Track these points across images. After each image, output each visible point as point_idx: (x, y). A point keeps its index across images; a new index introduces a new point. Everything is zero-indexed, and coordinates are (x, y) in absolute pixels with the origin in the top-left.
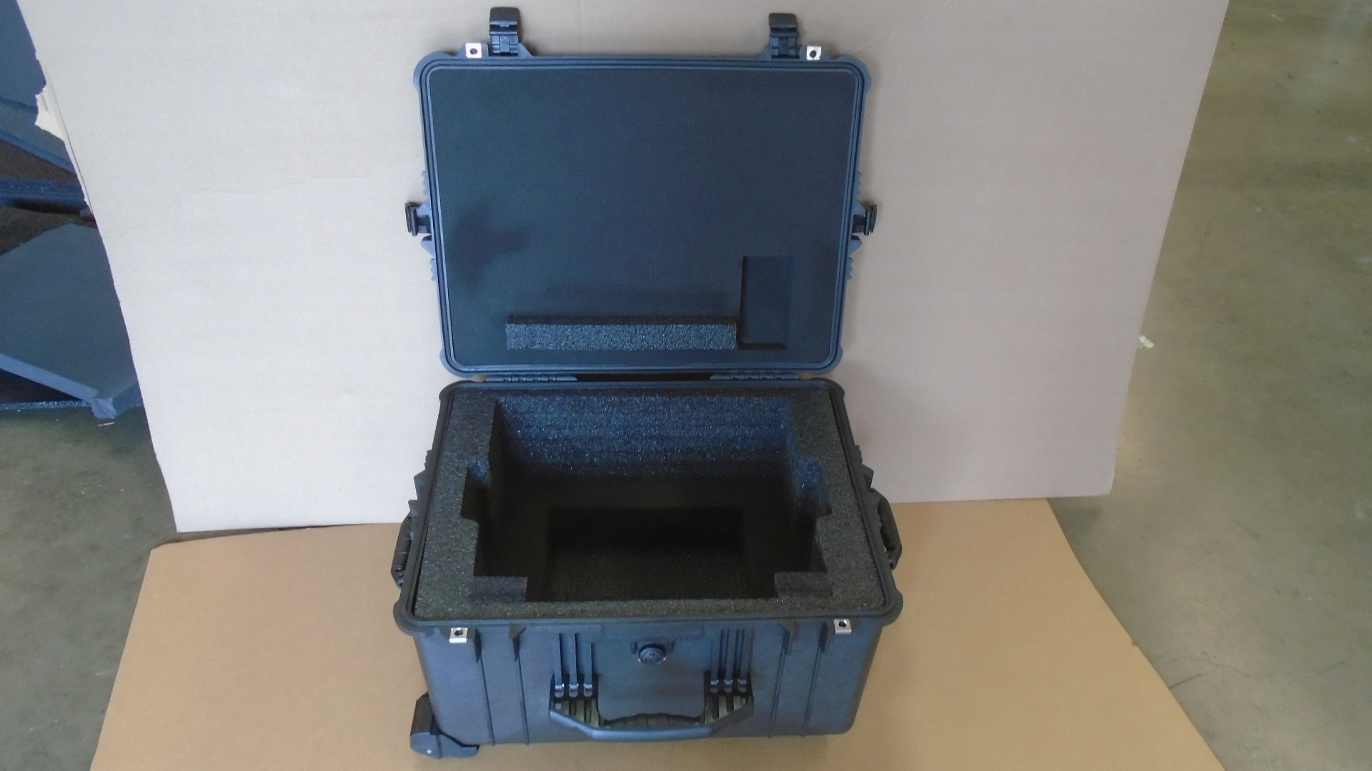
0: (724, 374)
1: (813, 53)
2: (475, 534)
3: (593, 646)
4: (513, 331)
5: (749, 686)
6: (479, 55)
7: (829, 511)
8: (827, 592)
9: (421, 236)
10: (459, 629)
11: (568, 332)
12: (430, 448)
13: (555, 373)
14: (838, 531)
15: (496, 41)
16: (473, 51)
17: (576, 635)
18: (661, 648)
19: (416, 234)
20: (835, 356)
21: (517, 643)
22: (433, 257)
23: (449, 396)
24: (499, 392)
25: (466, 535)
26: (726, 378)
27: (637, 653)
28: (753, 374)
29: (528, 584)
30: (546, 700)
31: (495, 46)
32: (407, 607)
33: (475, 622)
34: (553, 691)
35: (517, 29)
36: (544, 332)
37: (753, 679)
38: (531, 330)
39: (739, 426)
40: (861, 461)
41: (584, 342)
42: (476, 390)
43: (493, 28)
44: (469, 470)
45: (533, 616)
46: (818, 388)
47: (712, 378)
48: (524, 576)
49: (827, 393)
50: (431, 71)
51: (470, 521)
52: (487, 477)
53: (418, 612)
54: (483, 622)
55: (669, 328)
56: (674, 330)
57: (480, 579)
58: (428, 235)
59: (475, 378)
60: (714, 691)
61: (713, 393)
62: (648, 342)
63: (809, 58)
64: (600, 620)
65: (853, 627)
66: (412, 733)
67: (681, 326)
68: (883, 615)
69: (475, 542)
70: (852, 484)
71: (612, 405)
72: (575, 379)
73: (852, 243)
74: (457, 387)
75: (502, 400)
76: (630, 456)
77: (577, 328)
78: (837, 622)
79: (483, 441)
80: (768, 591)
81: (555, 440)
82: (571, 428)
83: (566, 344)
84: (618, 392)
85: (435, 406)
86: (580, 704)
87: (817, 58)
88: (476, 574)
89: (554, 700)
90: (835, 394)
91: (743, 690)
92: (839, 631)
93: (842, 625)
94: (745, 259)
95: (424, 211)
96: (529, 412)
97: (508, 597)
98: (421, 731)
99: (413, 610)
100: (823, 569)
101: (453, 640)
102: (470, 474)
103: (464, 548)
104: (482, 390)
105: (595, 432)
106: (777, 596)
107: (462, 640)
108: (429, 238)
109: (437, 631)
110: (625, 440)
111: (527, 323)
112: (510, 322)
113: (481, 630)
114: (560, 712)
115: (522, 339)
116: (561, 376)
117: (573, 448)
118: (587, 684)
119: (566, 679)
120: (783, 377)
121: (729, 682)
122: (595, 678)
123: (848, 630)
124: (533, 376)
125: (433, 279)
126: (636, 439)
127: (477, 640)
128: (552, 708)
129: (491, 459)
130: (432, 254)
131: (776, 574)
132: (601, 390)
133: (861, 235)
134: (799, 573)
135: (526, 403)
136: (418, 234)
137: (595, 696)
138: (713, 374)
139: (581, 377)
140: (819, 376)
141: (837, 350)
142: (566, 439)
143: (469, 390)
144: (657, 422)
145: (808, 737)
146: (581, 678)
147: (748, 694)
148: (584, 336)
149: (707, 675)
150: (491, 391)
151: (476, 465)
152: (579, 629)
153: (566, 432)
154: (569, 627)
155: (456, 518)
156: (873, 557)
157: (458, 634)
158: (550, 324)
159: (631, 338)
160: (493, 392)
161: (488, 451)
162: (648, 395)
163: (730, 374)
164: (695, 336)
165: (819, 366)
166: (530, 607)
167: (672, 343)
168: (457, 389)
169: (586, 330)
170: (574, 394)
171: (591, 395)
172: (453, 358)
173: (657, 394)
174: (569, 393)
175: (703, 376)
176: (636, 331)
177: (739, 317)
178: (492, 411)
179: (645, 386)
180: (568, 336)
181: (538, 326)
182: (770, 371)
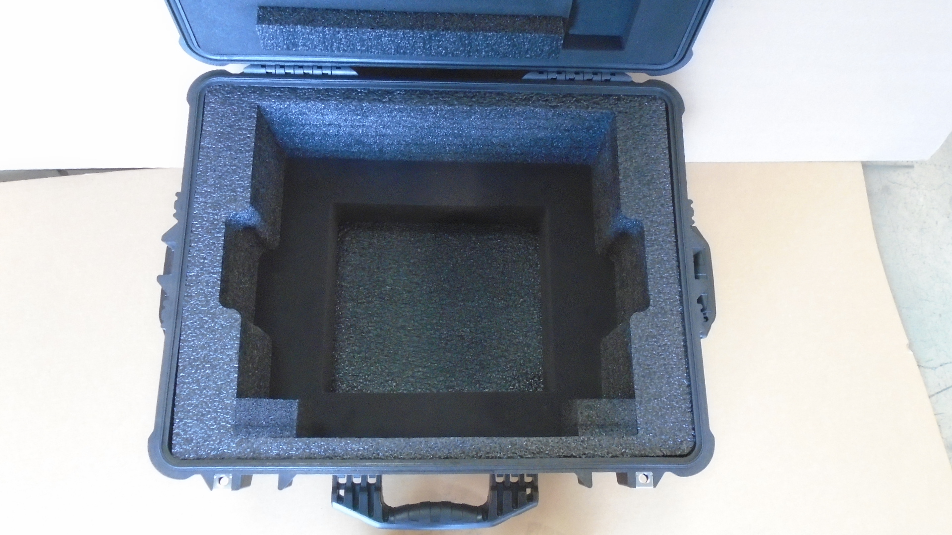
0: (541, 73)
2: (237, 331)
4: (266, 33)
7: (646, 303)
8: (632, 429)
10: (222, 475)
11: (341, 35)
12: (180, 188)
13: (330, 65)
23: (201, 95)
24: (260, 91)
26: (543, 77)
28: (577, 73)
29: (300, 409)
32: (162, 448)
33: (238, 468)
36: (308, 34)
38: (290, 31)
42: (233, 88)
44: (227, 223)
46: (654, 99)
47: (526, 77)
48: (295, 399)
51: (230, 311)
53: (176, 449)
54: (244, 467)
55: (473, 36)
56: (481, 38)
57: (243, 401)
61: (525, 98)
62: (446, 48)
67: (491, 35)
69: (237, 341)
70: (679, 261)
71: (400, 110)
72: (354, 73)
74: (208, 81)
75: (264, 104)
76: (424, 148)
77: (352, 32)
79: (243, 181)
81: (336, 136)
82: (354, 127)
84: (409, 94)
85: (182, 112)
86: (363, 494)
88: (241, 394)
90: (673, 107)
97: (276, 429)
99: (170, 446)
100: (632, 395)
103: (225, 351)
104: (239, 88)
105: (383, 131)
106: (578, 436)
110: (418, 136)
112: (261, 20)
115: (279, 40)
116: (338, 68)
117: (357, 141)
120: (611, 79)
124: (301, 67)
126: (432, 137)
132: (388, 92)
135: (294, 109)
137: (379, 485)
138: (526, 72)
139: (364, 72)
141: (687, 50)
142: (349, 135)
143: (223, 86)
144: (455, 125)
148: (362, 39)
150: (254, 90)
153: (349, 130)
155: (214, 306)
157: (221, 482)
158: (315, 26)
159: (424, 44)
160: (254, 92)
161: (249, 195)
162: (445, 102)
163: (548, 72)
164: (508, 45)
165: (660, 67)
166: (300, 445)
167: (477, 50)
168: (208, 86)
169: (363, 33)
170: (354, 99)
171: (374, 100)
172: (198, 47)
173: (456, 103)
174: (347, 95)
175: (515, 75)
176: (430, 37)
177: (568, 16)
178: (253, 124)
179: (442, 87)
180: (341, 39)
181: (299, 27)
182: (598, 70)
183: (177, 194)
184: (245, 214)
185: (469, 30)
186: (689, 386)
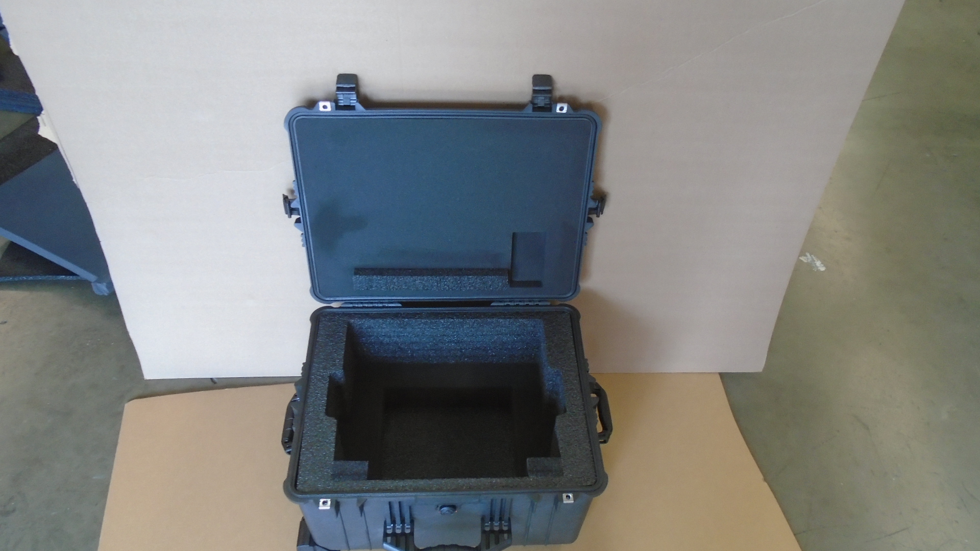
0: (501, 302)
1: (562, 108)
2: (334, 429)
3: (410, 508)
4: (358, 280)
5: (509, 526)
6: (329, 109)
7: (565, 411)
8: (560, 473)
9: (295, 217)
10: (325, 500)
11: (395, 280)
12: (305, 361)
13: (387, 301)
14: (570, 426)
15: (341, 97)
16: (325, 107)
17: (400, 503)
18: (454, 507)
19: (291, 217)
20: (575, 290)
21: (362, 508)
22: (302, 232)
23: (317, 318)
24: (350, 315)
25: (329, 427)
26: (502, 304)
27: (439, 508)
28: (520, 302)
29: (369, 466)
30: (381, 535)
31: (340, 101)
32: (291, 485)
33: (336, 495)
34: (385, 529)
35: (356, 89)
36: (379, 281)
37: (512, 522)
38: (370, 278)
39: (510, 335)
40: (588, 372)
41: (406, 286)
42: (335, 314)
43: (339, 89)
44: (330, 377)
45: (373, 491)
46: (564, 312)
47: (492, 304)
48: (366, 461)
49: (569, 317)
50: (296, 120)
51: (331, 418)
52: (342, 379)
53: (299, 487)
54: (339, 495)
55: (462, 278)
56: (466, 279)
57: (338, 463)
58: (298, 217)
59: (334, 305)
60: (487, 529)
61: (493, 315)
62: (448, 286)
63: (558, 111)
64: (414, 494)
65: (575, 498)
66: (297, 546)
67: (471, 277)
68: (595, 490)
69: (334, 434)
70: (581, 389)
71: (425, 323)
72: (400, 305)
73: (588, 225)
74: (321, 312)
75: (351, 321)
76: (437, 352)
77: (401, 278)
78: (564, 495)
79: (339, 356)
80: (521, 472)
81: (388, 344)
82: (398, 337)
83: (393, 287)
84: (430, 315)
85: (308, 325)
86: (403, 539)
87: (565, 111)
88: (336, 458)
89: (386, 535)
90: (574, 317)
91: (505, 528)
92: (566, 501)
93: (568, 497)
94: (514, 234)
95: (295, 204)
96: (370, 328)
97: (356, 476)
98: (303, 544)
99: (296, 485)
100: (559, 455)
101: (322, 507)
102: (332, 380)
103: (327, 439)
104: (338, 314)
105: (415, 339)
106: (528, 476)
107: (327, 507)
108: (298, 221)
109: (312, 501)
110: (434, 343)
111: (368, 275)
112: (356, 274)
113: (339, 500)
114: (391, 544)
115: (364, 284)
116: (392, 303)
117: (399, 348)
118: (408, 525)
119: (394, 522)
120: (540, 304)
121: (496, 524)
122: (412, 522)
123: (571, 501)
124: (372, 303)
125: (303, 246)
126: (442, 343)
127: (337, 506)
128: (385, 541)
129: (344, 368)
130: (302, 231)
131: (528, 459)
132: (418, 314)
133: (594, 217)
134: (543, 458)
135: (367, 323)
136: (292, 216)
137: (412, 534)
138: (492, 302)
139: (405, 304)
140: (562, 303)
141: (576, 287)
142: (395, 343)
143: (330, 313)
144: (455, 333)
145: (548, 546)
146: (403, 522)
147: (509, 532)
148: (406, 283)
149: (483, 519)
150: (344, 314)
151: (335, 373)
152: (401, 499)
153: (395, 339)
154: (395, 498)
155: (322, 415)
156: (591, 446)
157: (324, 503)
158: (383, 276)
159: (437, 284)
160: (345, 316)
161: (342, 363)
162: (449, 318)
163: (505, 302)
164: (480, 283)
165: (564, 296)
166: (370, 484)
167: (465, 286)
168: (322, 313)
169: (407, 279)
170: (400, 317)
171: (411, 318)
172: (319, 293)
173: (455, 317)
174: (396, 316)
175: (486, 303)
176: (440, 280)
177: (510, 268)
178: (345, 330)
179: (447, 310)
180: (395, 283)
181: (375, 277)
182: (531, 300)
183: (303, 364)
184: (339, 373)
185: (459, 275)
186: (591, 450)
